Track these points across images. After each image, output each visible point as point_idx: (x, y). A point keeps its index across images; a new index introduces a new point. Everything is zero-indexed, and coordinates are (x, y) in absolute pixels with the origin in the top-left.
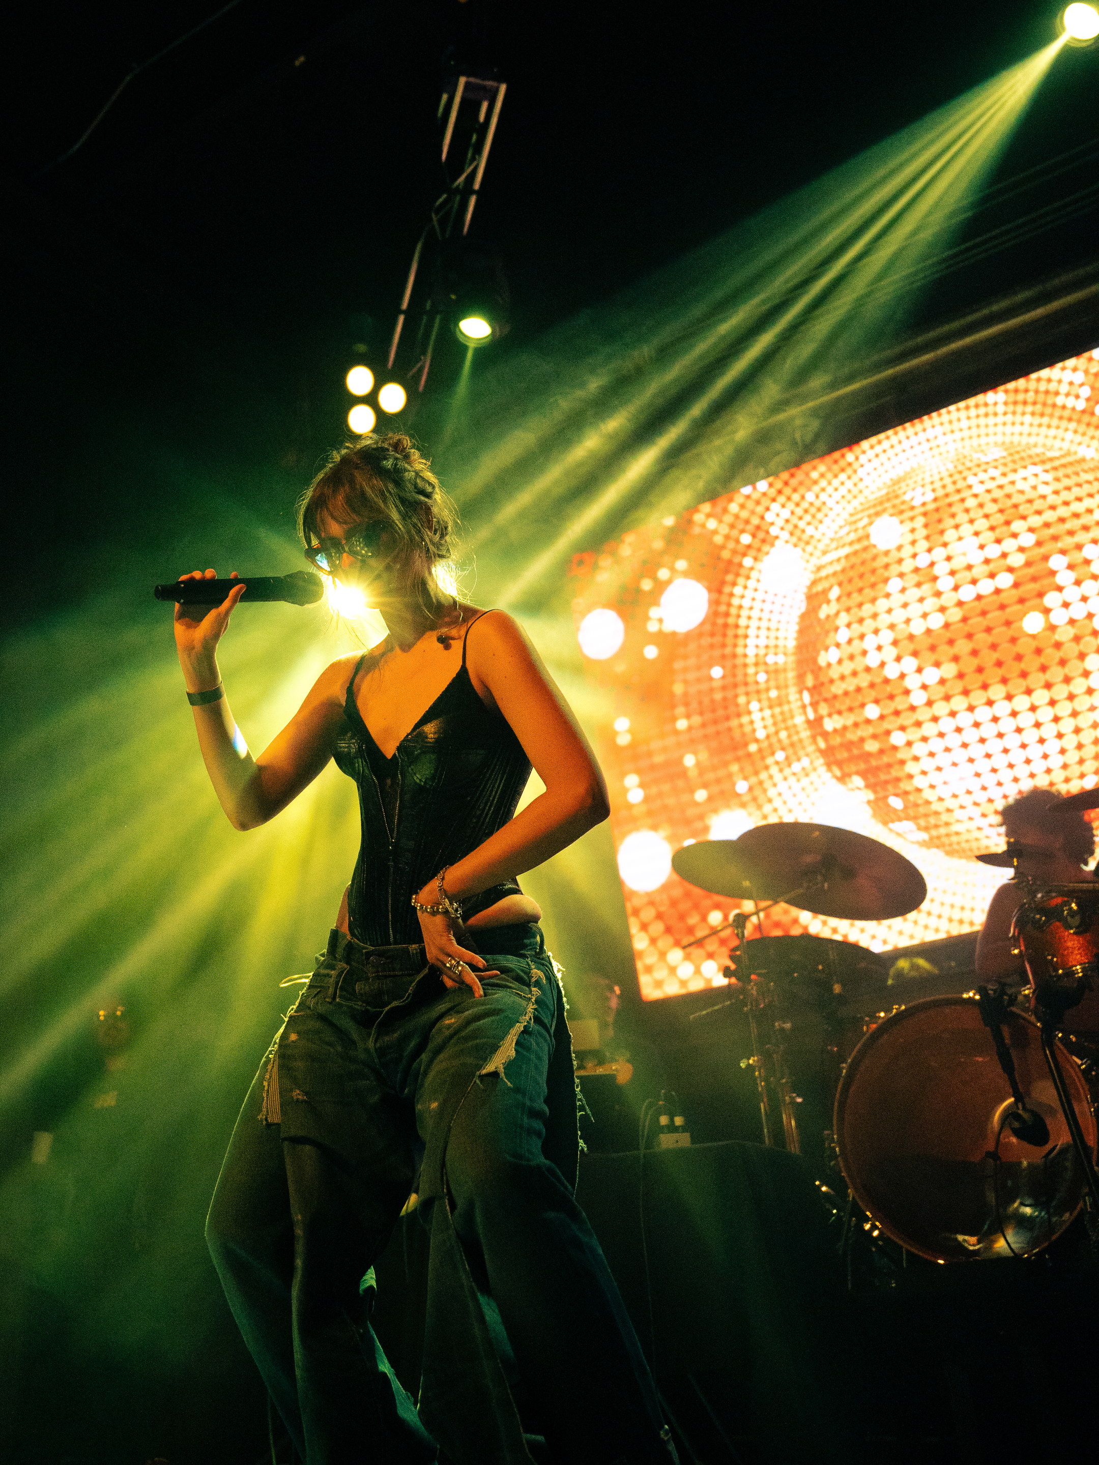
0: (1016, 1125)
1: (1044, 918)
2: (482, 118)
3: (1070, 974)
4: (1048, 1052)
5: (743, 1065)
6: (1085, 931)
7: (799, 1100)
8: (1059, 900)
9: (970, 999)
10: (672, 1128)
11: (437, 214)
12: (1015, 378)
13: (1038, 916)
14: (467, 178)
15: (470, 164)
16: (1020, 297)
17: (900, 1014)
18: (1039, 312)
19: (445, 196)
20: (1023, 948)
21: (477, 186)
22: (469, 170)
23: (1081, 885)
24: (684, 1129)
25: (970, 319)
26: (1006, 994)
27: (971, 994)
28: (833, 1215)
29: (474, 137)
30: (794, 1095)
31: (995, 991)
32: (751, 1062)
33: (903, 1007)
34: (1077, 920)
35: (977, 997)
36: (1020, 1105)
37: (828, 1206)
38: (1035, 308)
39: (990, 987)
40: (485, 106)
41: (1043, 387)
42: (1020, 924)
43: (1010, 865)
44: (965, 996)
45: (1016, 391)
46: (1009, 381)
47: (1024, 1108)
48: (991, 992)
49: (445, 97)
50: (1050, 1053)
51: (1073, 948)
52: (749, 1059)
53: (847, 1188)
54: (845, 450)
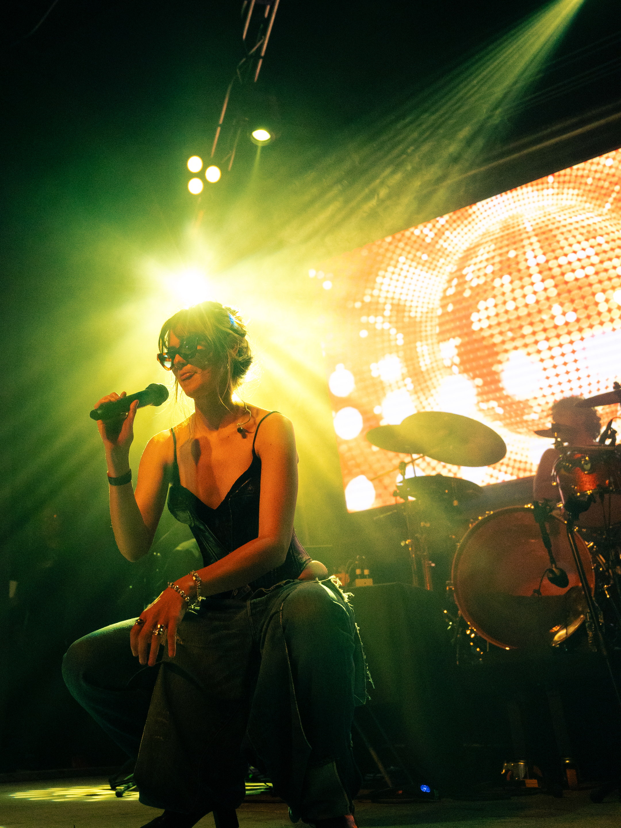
0: (551, 575)
1: (570, 465)
2: (266, 15)
3: (583, 494)
4: (570, 536)
5: (403, 544)
6: (592, 473)
7: (433, 565)
8: (579, 456)
9: (529, 508)
10: (363, 576)
11: (240, 69)
12: (564, 167)
13: (567, 464)
14: (257, 49)
15: (259, 41)
16: (569, 122)
17: (490, 516)
18: (579, 131)
19: (244, 60)
20: (558, 481)
21: (263, 54)
22: (258, 45)
23: (592, 447)
24: (370, 576)
25: (540, 134)
26: (548, 505)
27: (529, 506)
28: (450, 625)
29: (262, 26)
30: (430, 562)
31: (542, 504)
32: (407, 542)
33: (492, 513)
34: (588, 467)
35: (532, 507)
36: (554, 566)
37: (447, 620)
38: (577, 129)
39: (540, 502)
40: (268, 8)
41: (580, 173)
42: (557, 470)
43: (552, 436)
44: (526, 506)
45: (565, 175)
46: (561, 169)
47: (556, 567)
48: (540, 505)
49: (246, 2)
50: (571, 536)
51: (586, 482)
52: (406, 541)
53: (458, 610)
54: (468, 208)
